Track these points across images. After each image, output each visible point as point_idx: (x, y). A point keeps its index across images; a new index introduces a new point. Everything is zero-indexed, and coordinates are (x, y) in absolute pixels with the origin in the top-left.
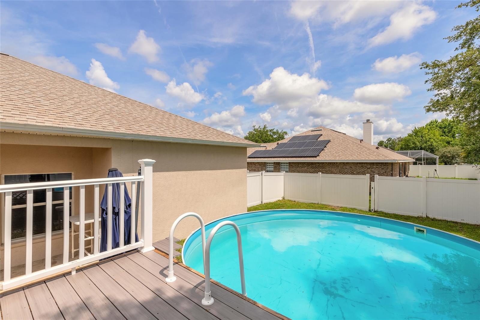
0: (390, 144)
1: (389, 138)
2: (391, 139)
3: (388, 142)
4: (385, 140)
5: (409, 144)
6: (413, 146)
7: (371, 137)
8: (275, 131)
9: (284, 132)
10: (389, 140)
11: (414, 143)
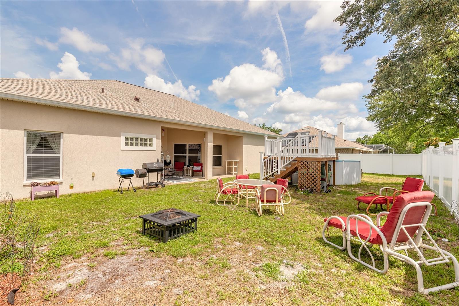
0: (367, 140)
1: (366, 136)
2: (367, 136)
3: (364, 139)
4: (362, 137)
5: (378, 140)
6: (380, 141)
7: (343, 134)
8: (272, 128)
9: (280, 130)
10: (365, 137)
11: (381, 139)
